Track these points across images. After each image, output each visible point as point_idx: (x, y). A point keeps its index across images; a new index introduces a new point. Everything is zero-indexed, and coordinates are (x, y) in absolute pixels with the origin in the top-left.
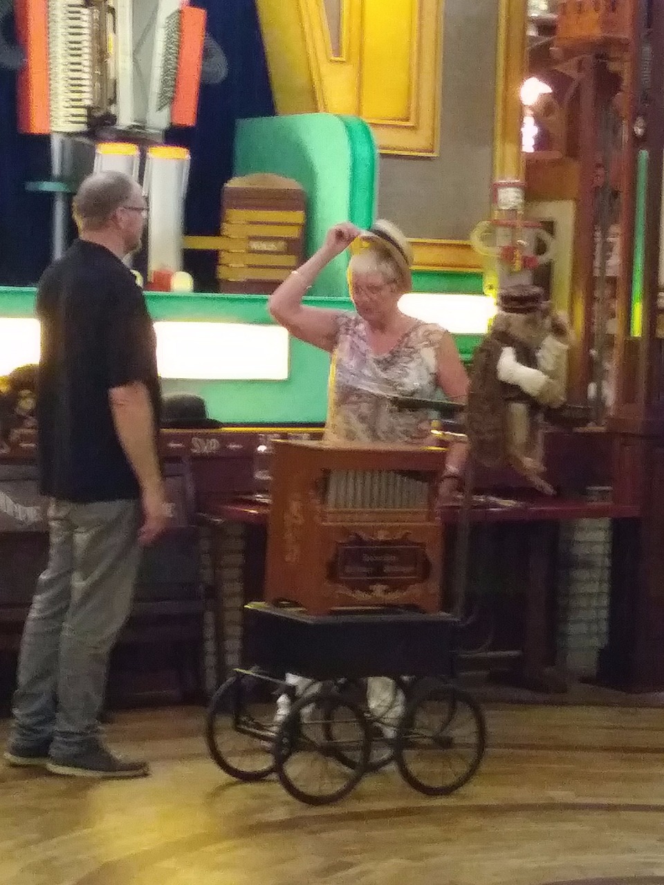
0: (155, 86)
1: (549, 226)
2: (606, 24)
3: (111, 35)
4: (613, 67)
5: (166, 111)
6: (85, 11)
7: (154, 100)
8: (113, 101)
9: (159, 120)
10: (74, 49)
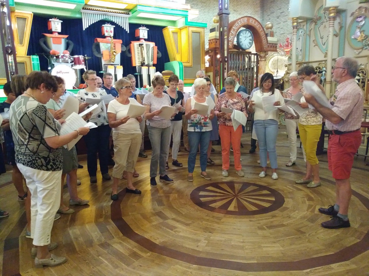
0: (150, 58)
1: (209, 76)
2: (215, 45)
3: (143, 51)
4: (217, 52)
5: (152, 62)
6: (140, 47)
7: (150, 60)
8: (144, 60)
9: (151, 63)
10: (138, 54)
